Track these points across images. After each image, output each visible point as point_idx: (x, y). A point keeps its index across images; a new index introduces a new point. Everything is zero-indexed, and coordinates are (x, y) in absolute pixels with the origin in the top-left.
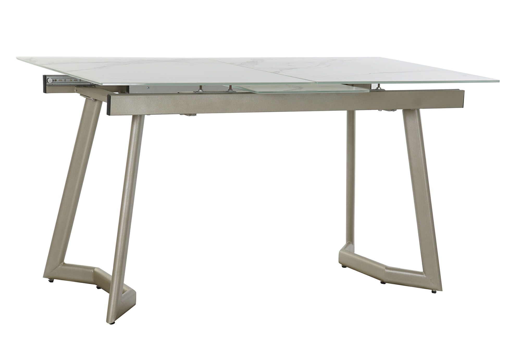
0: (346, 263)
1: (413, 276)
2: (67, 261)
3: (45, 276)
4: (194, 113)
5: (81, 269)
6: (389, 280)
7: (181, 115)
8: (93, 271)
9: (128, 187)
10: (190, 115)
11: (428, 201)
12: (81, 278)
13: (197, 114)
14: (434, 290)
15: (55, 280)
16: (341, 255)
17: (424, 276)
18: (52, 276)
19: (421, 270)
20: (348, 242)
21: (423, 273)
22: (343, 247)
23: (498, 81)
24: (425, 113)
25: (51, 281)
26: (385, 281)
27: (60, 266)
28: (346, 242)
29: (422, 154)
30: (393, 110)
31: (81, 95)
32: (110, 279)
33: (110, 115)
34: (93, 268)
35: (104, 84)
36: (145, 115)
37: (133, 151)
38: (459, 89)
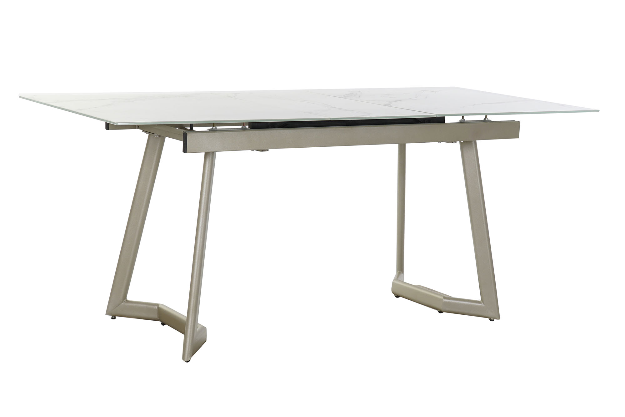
0: (399, 293)
1: (471, 306)
2: (129, 298)
3: (107, 314)
4: (267, 149)
5: (145, 306)
6: (447, 309)
7: (253, 151)
8: (157, 308)
9: (202, 224)
10: (263, 151)
11: (485, 230)
12: (144, 315)
13: (269, 150)
14: (492, 319)
15: (117, 317)
16: (393, 284)
17: (482, 305)
18: (114, 314)
19: (479, 298)
20: (398, 272)
21: (481, 301)
22: (395, 277)
23: (598, 111)
24: (482, 144)
25: (114, 318)
26: (442, 310)
27: (123, 303)
28: (397, 272)
29: (479, 185)
30: (454, 142)
31: (144, 131)
32: (185, 319)
33: (186, 153)
34: (158, 305)
35: (119, 124)
36: (217, 152)
37: (206, 188)
38: (514, 121)
